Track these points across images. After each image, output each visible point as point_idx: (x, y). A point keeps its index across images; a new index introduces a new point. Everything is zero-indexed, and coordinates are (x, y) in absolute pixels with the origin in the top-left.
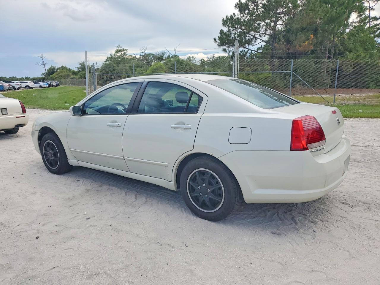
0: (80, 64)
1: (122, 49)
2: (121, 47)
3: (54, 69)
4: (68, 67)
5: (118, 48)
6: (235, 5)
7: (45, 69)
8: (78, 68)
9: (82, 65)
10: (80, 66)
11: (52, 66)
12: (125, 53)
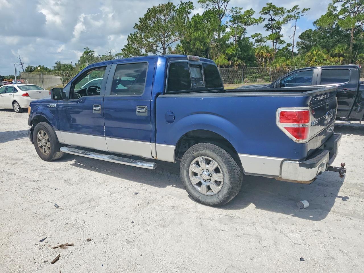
0: (56, 63)
1: (89, 50)
2: (89, 49)
3: (32, 68)
4: (45, 67)
5: (86, 50)
6: (133, 27)
7: (23, 69)
8: (54, 67)
9: (58, 64)
10: (56, 65)
11: (30, 66)
12: (92, 54)
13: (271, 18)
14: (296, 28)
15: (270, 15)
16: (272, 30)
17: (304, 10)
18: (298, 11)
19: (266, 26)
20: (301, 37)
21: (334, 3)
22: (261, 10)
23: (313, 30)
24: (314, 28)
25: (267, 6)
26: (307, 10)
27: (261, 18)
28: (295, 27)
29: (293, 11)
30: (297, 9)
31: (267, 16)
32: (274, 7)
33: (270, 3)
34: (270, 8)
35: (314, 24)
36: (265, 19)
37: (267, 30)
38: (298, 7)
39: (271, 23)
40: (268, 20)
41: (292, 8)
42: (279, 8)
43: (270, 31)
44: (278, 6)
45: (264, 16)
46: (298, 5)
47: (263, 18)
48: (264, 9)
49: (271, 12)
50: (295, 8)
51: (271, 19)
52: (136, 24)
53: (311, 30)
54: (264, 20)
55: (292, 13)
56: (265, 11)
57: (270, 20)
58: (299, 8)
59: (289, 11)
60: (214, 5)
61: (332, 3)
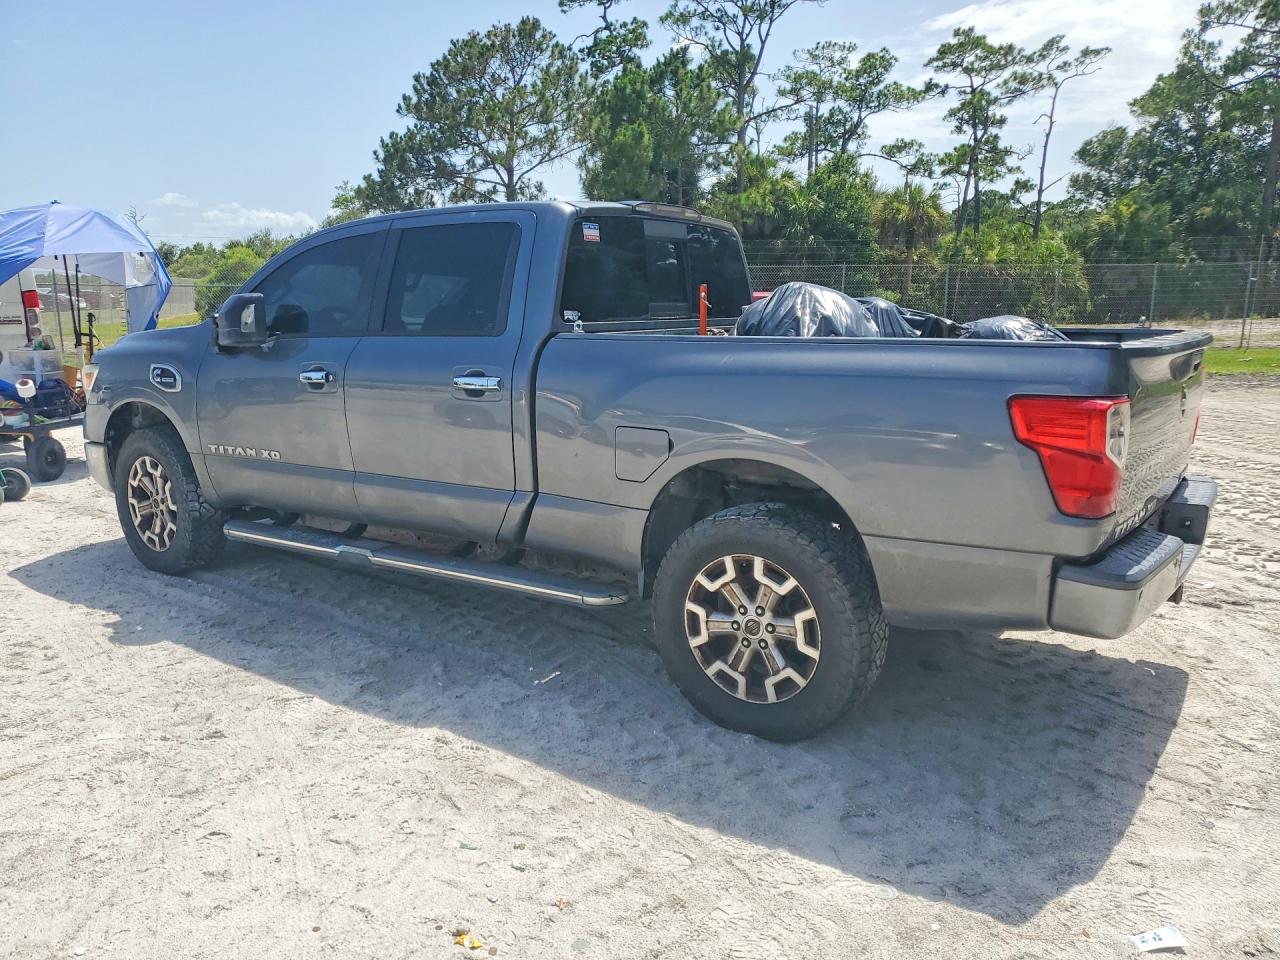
3: (171, 253)
5: (342, 192)
6: (396, 108)
13: (972, 86)
14: (1052, 123)
16: (972, 130)
17: (1086, 53)
18: (1063, 58)
19: (952, 113)
20: (1084, 154)
21: (1205, 26)
22: (934, 54)
23: (1131, 133)
24: (1133, 125)
25: (953, 41)
26: (1097, 52)
27: (930, 87)
28: (1051, 117)
29: (1043, 57)
30: (1060, 50)
31: (955, 79)
32: (978, 42)
33: (965, 27)
34: (964, 46)
35: (1135, 108)
36: (947, 87)
37: (959, 129)
38: (1062, 44)
39: (970, 104)
40: (961, 93)
41: (1041, 46)
42: (997, 45)
43: (968, 131)
44: (994, 40)
45: (942, 79)
46: (1062, 37)
47: (941, 85)
48: (945, 51)
49: (970, 62)
50: (1052, 45)
51: (969, 90)
52: (405, 98)
53: (1121, 132)
54: (943, 92)
55: (1041, 67)
56: (947, 56)
57: (964, 92)
58: (1066, 49)
59: (1030, 60)
60: (722, 31)
61: (1197, 29)
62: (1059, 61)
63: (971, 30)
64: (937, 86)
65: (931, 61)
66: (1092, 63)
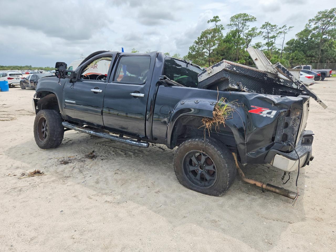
14: (284, 39)
15: (267, 29)
16: (268, 39)
17: (290, 27)
18: (286, 28)
19: (264, 36)
20: (287, 44)
21: (310, 23)
22: (262, 26)
23: (295, 39)
24: (296, 38)
25: (265, 24)
26: (292, 27)
27: (260, 32)
29: (282, 28)
30: (285, 27)
31: (265, 30)
32: (270, 25)
33: (267, 22)
34: (267, 25)
35: (296, 36)
37: (265, 39)
39: (267, 35)
42: (273, 25)
43: (267, 39)
44: (272, 24)
45: (262, 30)
47: (262, 31)
48: (263, 26)
49: (268, 28)
50: (284, 26)
52: (196, 41)
53: (294, 40)
54: (263, 33)
55: (282, 30)
56: (264, 27)
57: (267, 33)
58: (286, 26)
59: (280, 28)
60: (236, 27)
61: (308, 23)
62: (285, 29)
63: (268, 22)
64: (261, 32)
65: (261, 27)
66: (291, 29)
